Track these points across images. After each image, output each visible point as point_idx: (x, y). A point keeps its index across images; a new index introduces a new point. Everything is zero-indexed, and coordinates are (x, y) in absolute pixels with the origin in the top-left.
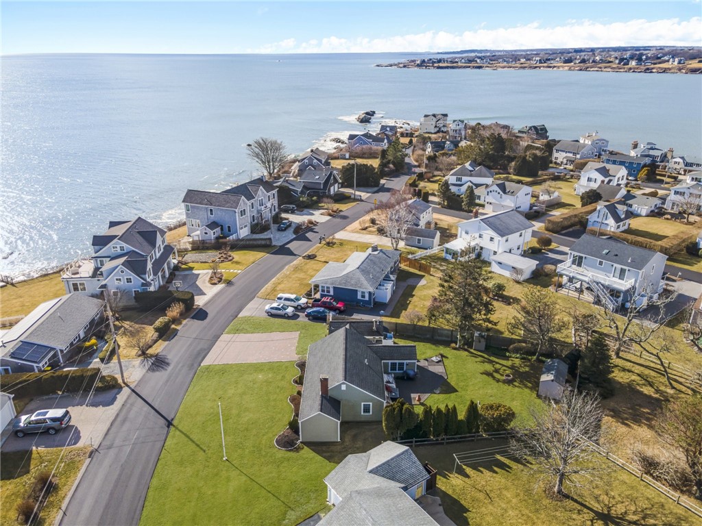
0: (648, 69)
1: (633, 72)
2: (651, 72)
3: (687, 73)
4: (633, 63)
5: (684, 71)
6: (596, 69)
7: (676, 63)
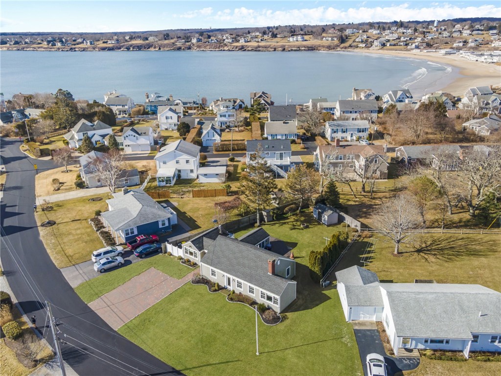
0: (71, 49)
1: (62, 51)
2: (75, 51)
3: (99, 51)
4: (59, 45)
5: (97, 49)
6: (31, 49)
7: (89, 44)
